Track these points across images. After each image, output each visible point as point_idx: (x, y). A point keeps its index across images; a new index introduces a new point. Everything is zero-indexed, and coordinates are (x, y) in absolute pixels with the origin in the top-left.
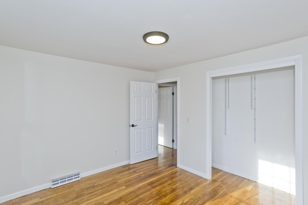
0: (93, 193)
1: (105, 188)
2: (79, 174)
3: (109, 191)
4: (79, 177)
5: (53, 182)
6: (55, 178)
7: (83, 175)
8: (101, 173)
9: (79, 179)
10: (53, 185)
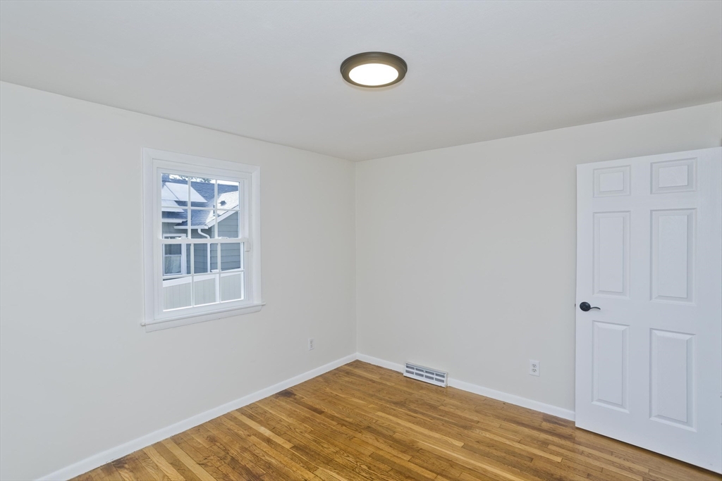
0: (417, 413)
1: (438, 422)
2: (443, 377)
3: (431, 429)
4: (443, 381)
5: (407, 367)
6: (412, 362)
7: (454, 382)
8: (486, 399)
9: (443, 385)
10: (407, 372)
